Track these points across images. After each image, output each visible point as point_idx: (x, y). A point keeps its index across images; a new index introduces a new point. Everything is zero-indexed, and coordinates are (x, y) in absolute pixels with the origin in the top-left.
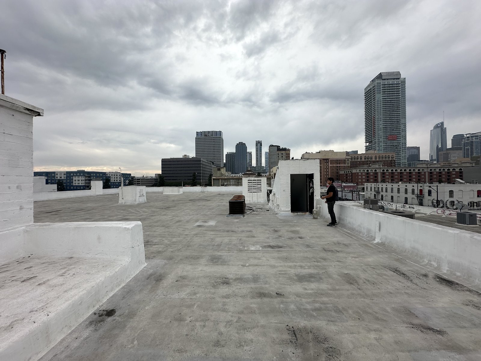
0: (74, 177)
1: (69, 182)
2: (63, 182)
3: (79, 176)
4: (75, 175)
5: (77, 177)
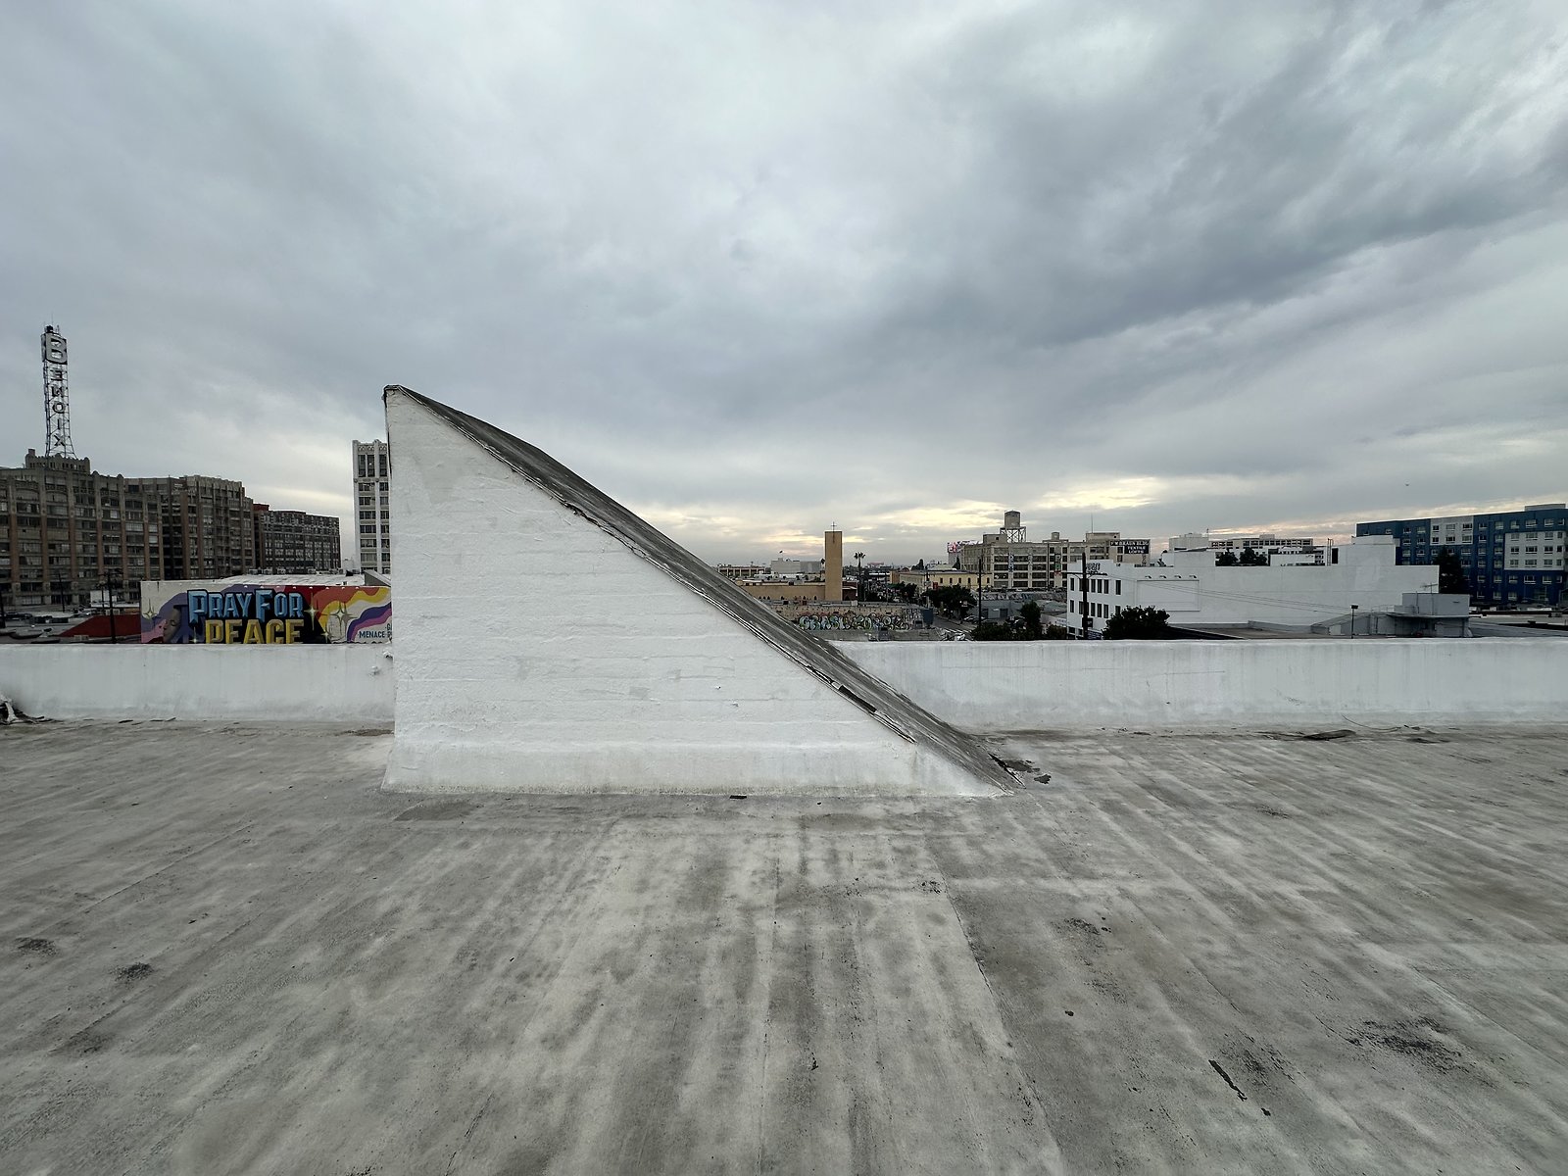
0: (1508, 537)
1: (1485, 558)
2: (1458, 555)
3: (1534, 530)
4: (1514, 526)
5: (1523, 536)
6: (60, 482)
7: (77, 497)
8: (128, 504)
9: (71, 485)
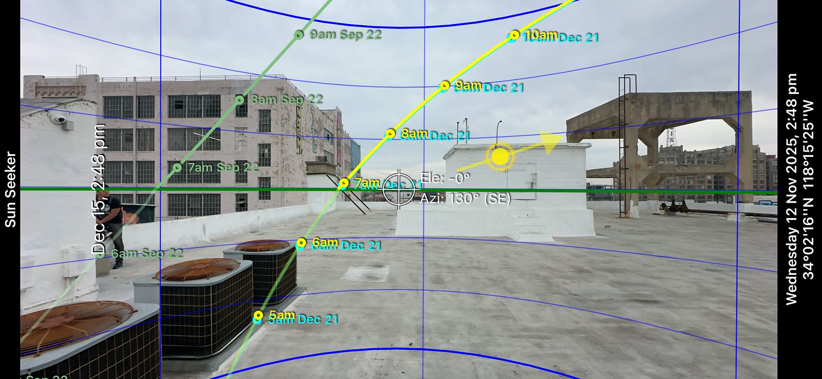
6: (672, 156)
7: (678, 161)
8: (698, 162)
9: (676, 157)
